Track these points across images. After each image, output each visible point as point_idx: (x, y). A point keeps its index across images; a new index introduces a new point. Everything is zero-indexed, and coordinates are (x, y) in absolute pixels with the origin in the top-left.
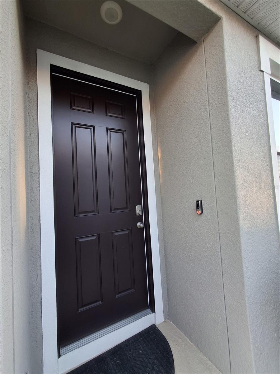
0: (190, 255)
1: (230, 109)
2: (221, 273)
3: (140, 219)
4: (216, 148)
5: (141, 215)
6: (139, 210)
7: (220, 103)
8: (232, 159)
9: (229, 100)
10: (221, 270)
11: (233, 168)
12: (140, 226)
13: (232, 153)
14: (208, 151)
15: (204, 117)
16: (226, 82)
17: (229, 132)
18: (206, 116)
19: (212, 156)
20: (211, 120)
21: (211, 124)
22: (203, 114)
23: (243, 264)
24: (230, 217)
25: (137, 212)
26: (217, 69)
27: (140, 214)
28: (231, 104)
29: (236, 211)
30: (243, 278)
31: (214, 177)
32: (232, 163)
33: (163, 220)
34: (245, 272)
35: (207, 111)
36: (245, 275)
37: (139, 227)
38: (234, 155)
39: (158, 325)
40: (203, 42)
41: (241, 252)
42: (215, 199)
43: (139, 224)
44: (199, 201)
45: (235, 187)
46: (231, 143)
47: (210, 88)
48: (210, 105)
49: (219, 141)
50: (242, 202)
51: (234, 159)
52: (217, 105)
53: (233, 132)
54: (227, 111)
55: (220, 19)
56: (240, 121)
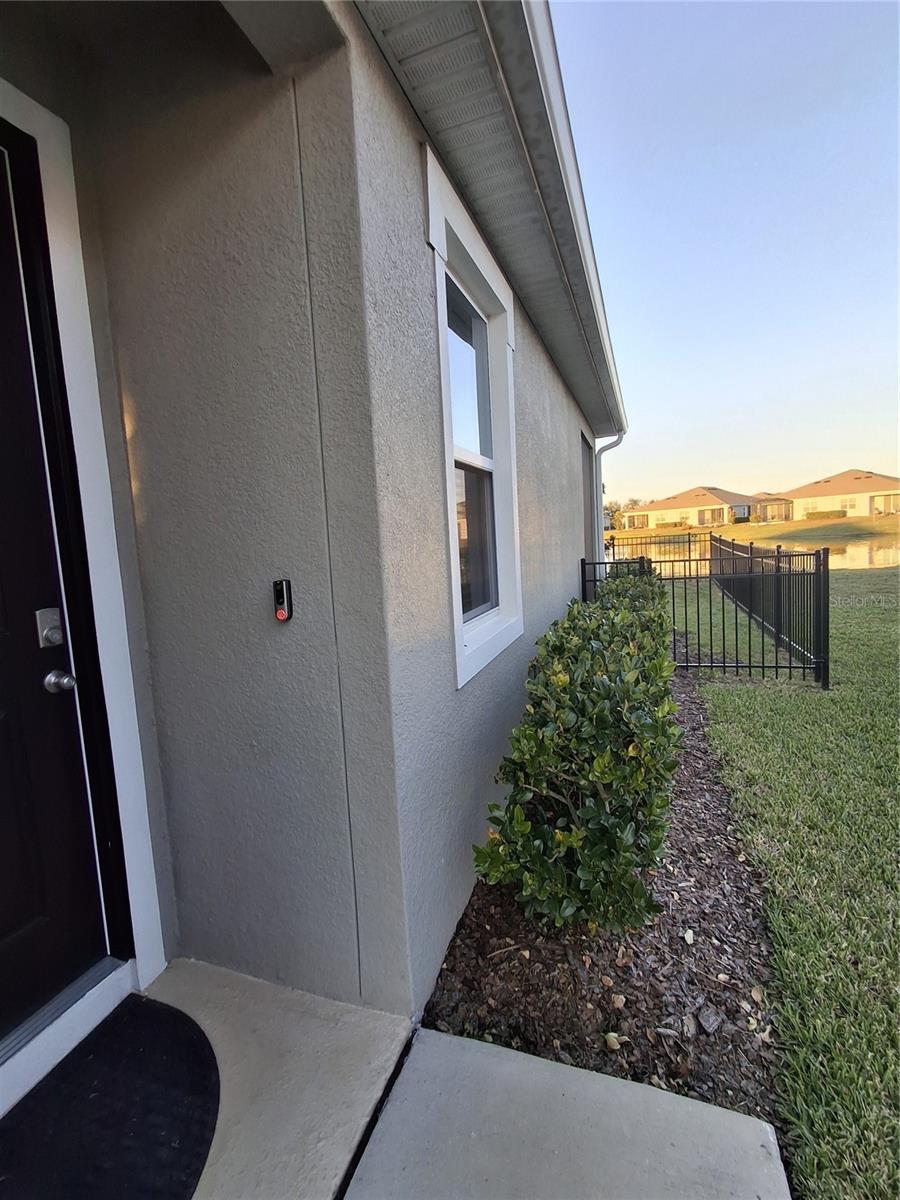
0: (255, 744)
1: (368, 331)
2: (343, 767)
3: (55, 658)
4: (331, 433)
5: (60, 645)
6: (48, 626)
7: (341, 304)
8: (373, 470)
9: (368, 304)
10: (343, 760)
11: (375, 493)
12: (57, 685)
13: (372, 453)
14: (309, 436)
15: (297, 329)
16: (358, 246)
17: (366, 394)
18: (304, 330)
19: (319, 451)
20: (318, 345)
21: (318, 358)
22: (294, 320)
23: (394, 728)
24: (366, 620)
25: (43, 633)
26: (334, 197)
27: (57, 637)
28: (371, 317)
29: (380, 605)
30: (393, 761)
31: (324, 511)
32: (374, 479)
33: (151, 654)
34: (396, 746)
35: (305, 315)
36: (397, 754)
37: (52, 690)
38: (377, 458)
39: (146, 989)
40: (291, 84)
41: (389, 702)
42: (329, 575)
43: (51, 678)
44: (281, 582)
45: (379, 543)
46: (371, 426)
47: (313, 247)
48: (314, 298)
49: (338, 414)
50: (392, 581)
51: (377, 470)
52: (335, 308)
53: (375, 394)
54: (360, 334)
55: (344, 43)
56: (388, 369)
